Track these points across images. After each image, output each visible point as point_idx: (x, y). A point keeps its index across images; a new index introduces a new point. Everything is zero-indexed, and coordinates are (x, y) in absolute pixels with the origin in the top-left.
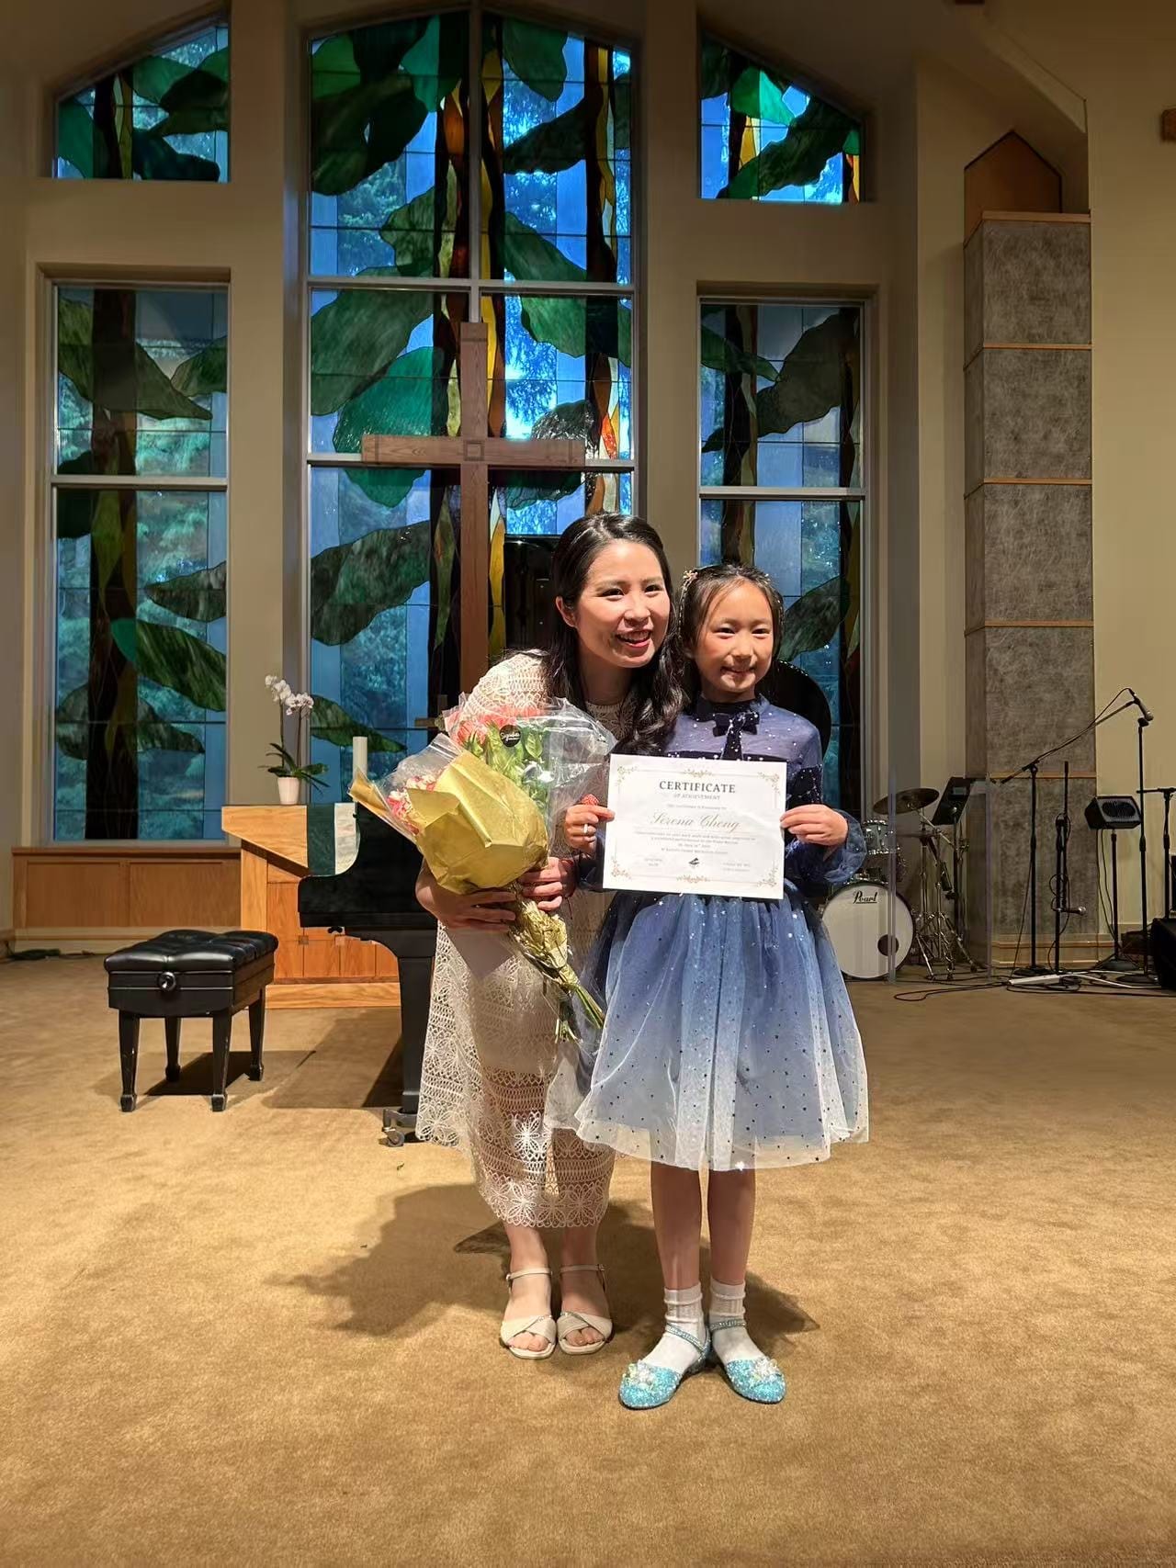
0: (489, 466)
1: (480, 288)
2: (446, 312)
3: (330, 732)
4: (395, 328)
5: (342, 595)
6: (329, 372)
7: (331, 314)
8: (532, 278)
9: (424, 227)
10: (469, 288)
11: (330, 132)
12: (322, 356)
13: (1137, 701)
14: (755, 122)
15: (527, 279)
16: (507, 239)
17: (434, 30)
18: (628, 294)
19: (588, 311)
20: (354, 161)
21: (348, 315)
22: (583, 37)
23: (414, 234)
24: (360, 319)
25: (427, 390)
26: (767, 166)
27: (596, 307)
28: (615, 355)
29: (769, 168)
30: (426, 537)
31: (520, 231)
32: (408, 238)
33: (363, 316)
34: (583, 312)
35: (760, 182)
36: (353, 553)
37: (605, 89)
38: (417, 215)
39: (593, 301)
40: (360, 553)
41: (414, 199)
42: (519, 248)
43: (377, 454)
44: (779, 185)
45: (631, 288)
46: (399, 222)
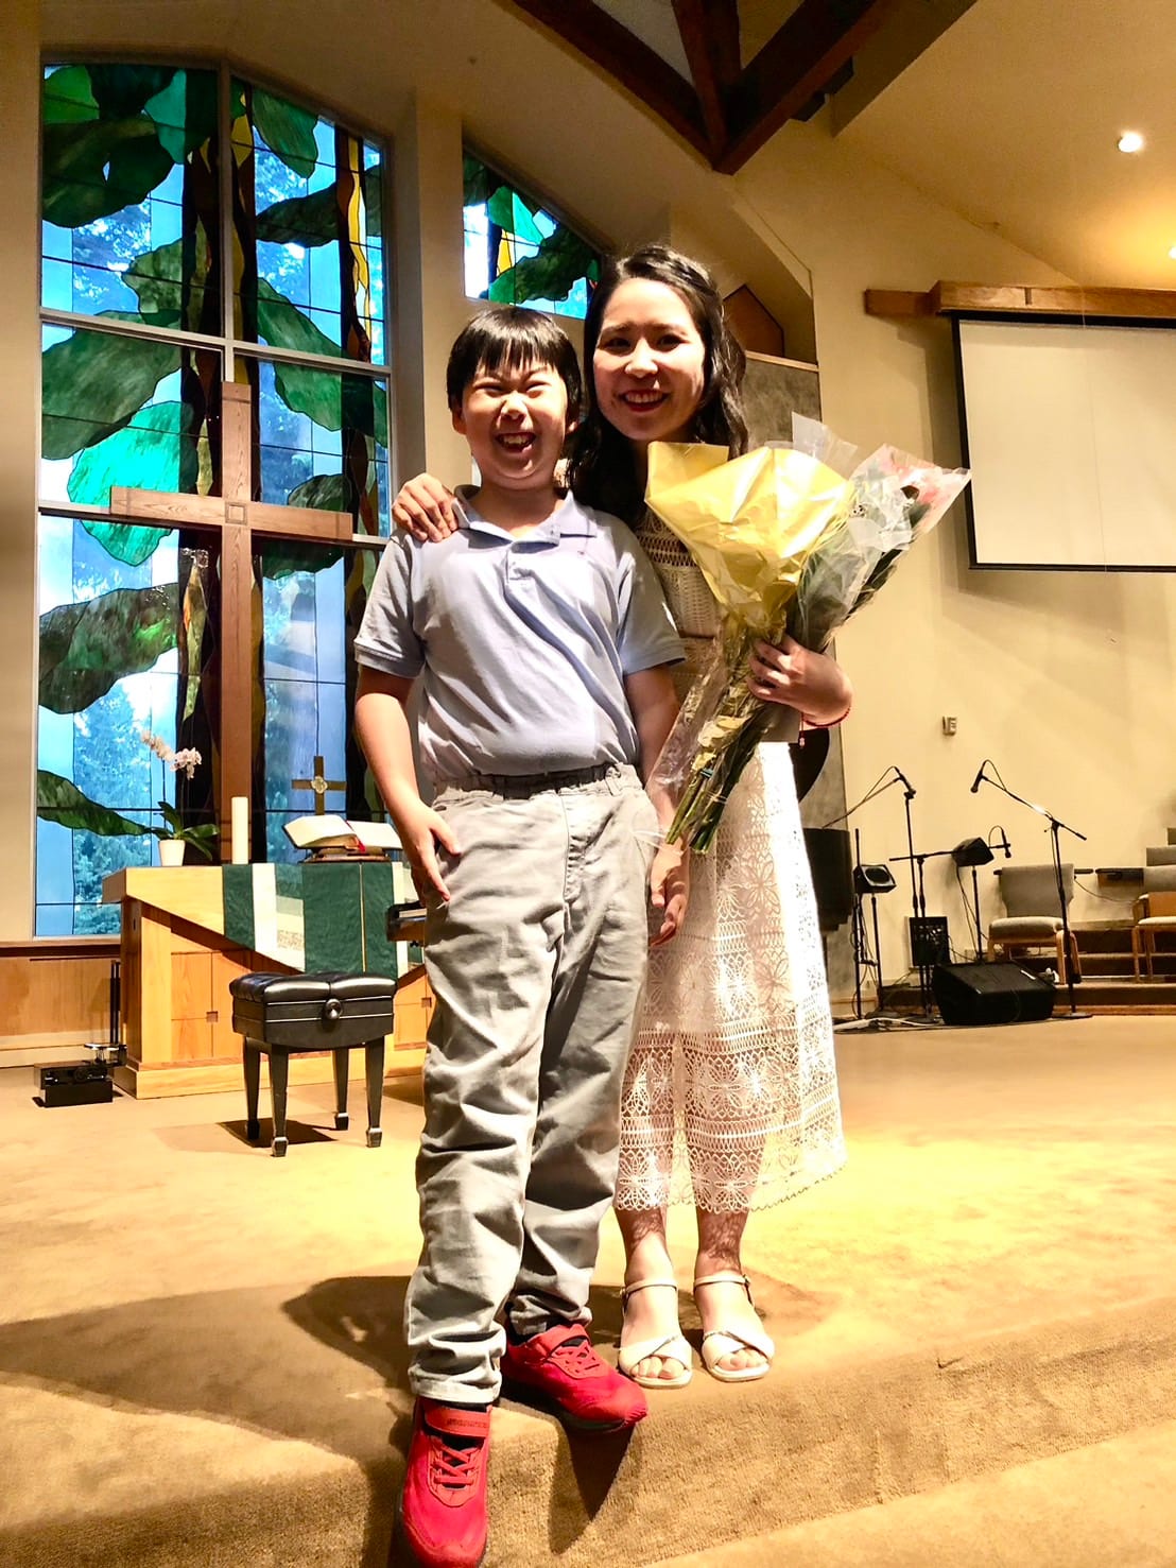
0: (253, 531)
1: (235, 349)
2: (195, 368)
3: (59, 813)
4: (138, 377)
5: (76, 659)
6: (63, 413)
7: (66, 352)
8: (286, 346)
9: (171, 278)
10: (223, 348)
11: (65, 162)
12: (54, 396)
13: (902, 778)
14: (510, 236)
15: (280, 346)
16: (259, 302)
17: (180, 82)
18: (383, 376)
19: (344, 387)
20: (90, 197)
21: (84, 356)
22: (333, 124)
23: (159, 283)
24: (99, 363)
25: (175, 446)
26: (523, 277)
27: (351, 384)
28: (371, 434)
29: (524, 280)
30: (174, 600)
31: (273, 298)
32: (153, 286)
33: (102, 361)
34: (339, 387)
35: (516, 290)
36: (89, 612)
37: (356, 177)
38: (163, 266)
39: (349, 376)
40: (97, 614)
41: (160, 248)
42: (273, 314)
43: (128, 506)
44: (533, 296)
45: (387, 370)
46: (144, 268)
